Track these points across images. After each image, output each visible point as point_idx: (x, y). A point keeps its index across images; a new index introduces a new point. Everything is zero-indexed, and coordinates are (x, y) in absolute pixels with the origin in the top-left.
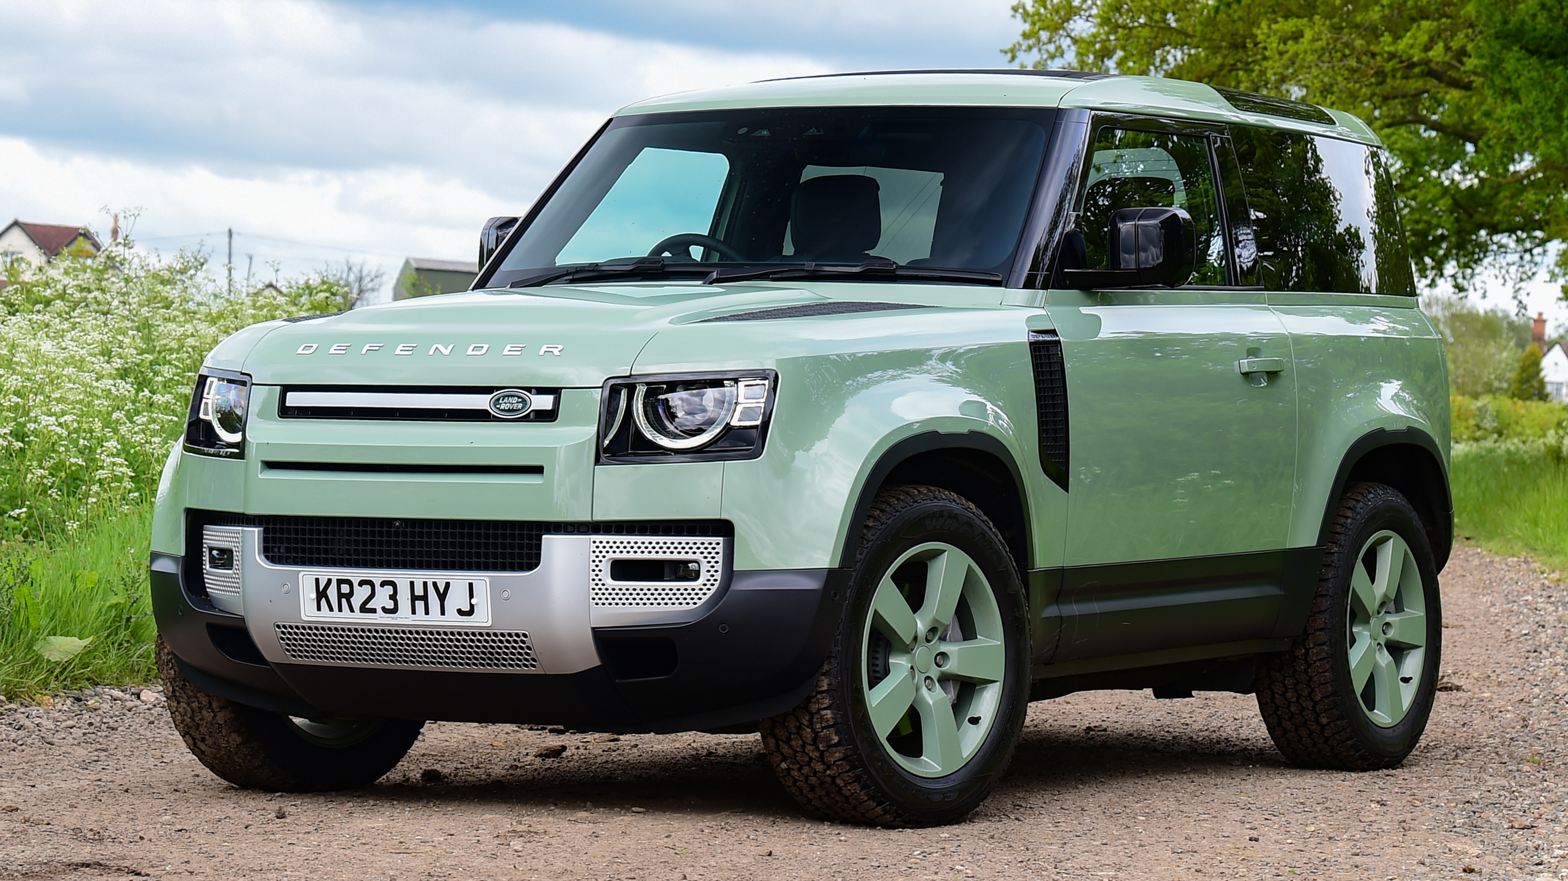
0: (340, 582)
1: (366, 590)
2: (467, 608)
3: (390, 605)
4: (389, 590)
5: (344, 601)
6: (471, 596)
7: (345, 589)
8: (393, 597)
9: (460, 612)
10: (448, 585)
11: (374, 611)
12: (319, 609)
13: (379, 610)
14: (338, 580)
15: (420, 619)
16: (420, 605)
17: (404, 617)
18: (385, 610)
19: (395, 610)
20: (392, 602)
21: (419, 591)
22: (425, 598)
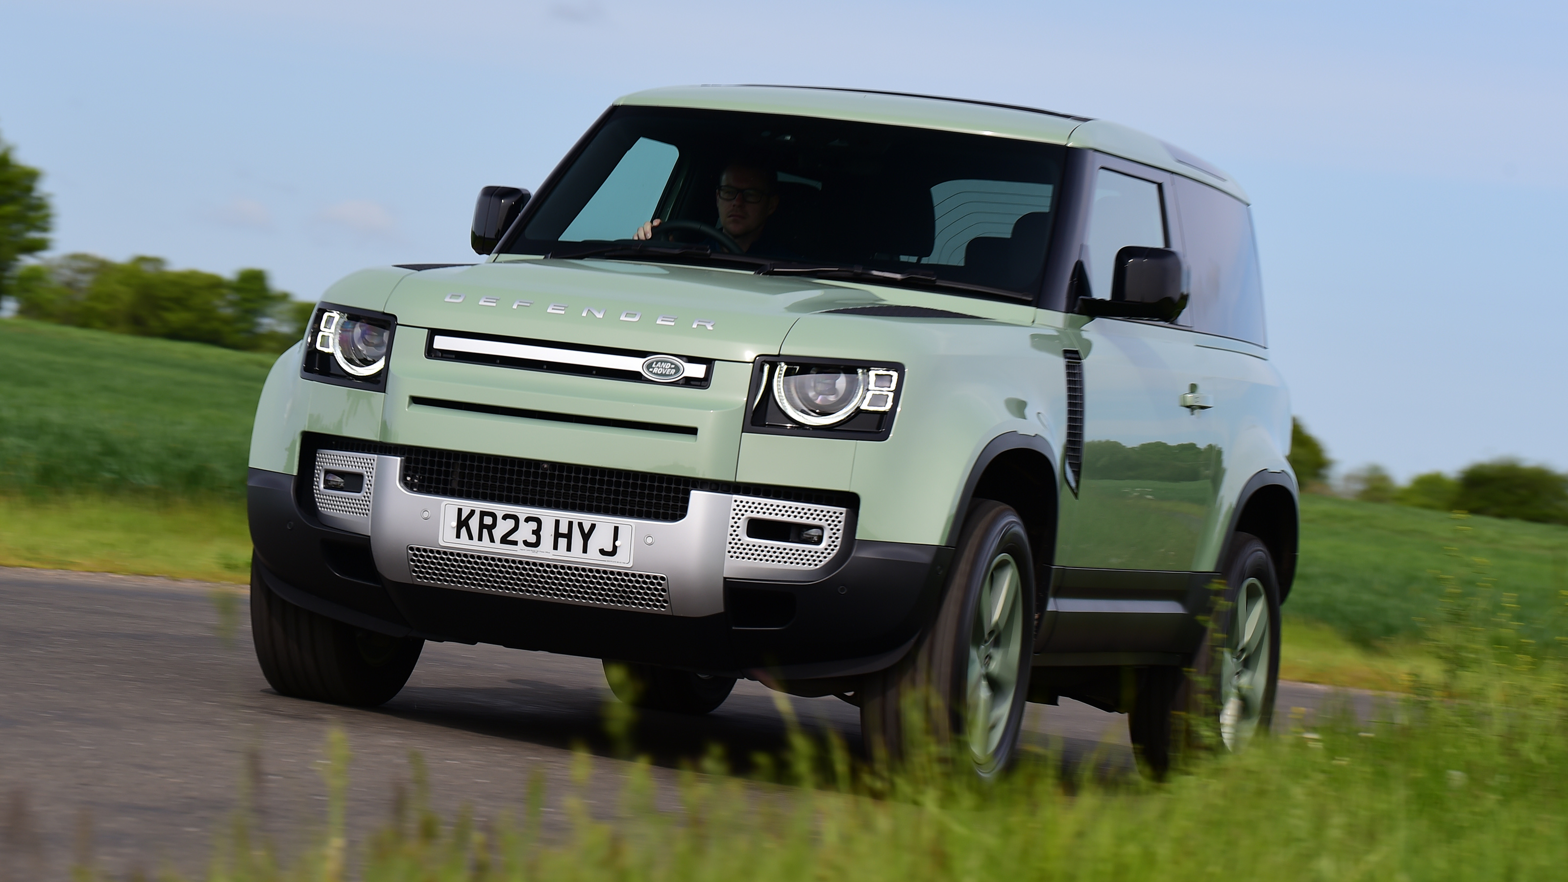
0: (483, 514)
1: (510, 524)
2: (610, 549)
3: (532, 539)
4: (533, 525)
5: (485, 531)
6: (616, 538)
7: (488, 520)
8: (537, 532)
9: (602, 552)
10: (593, 527)
11: (515, 543)
12: (458, 536)
13: (521, 543)
14: (481, 511)
15: (561, 555)
16: (563, 542)
17: (545, 552)
18: (526, 543)
19: (537, 544)
20: (535, 536)
21: (563, 529)
22: (569, 536)
